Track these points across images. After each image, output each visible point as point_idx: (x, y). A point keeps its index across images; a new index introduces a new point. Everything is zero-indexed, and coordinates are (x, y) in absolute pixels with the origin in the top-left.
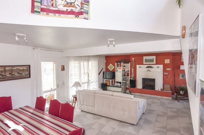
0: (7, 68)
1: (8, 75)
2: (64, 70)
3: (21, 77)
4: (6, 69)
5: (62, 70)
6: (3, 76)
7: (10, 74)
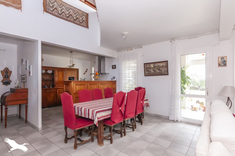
1: (152, 72)
2: (225, 65)
3: (161, 73)
4: (151, 66)
5: (219, 65)
6: (149, 71)
7: (153, 70)
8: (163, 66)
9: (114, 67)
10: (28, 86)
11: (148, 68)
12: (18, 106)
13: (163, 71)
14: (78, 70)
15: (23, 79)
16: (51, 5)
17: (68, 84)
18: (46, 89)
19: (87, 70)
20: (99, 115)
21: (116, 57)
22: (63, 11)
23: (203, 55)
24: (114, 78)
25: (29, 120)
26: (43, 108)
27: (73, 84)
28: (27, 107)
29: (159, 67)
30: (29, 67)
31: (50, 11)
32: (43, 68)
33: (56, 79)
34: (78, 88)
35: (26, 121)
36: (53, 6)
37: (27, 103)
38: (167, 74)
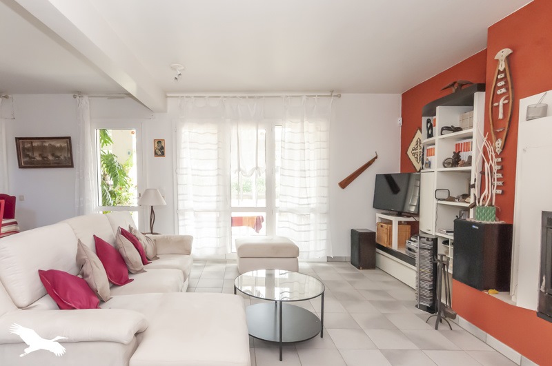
0: (36, 144)
1: (38, 158)
2: (163, 154)
3: (58, 163)
4: (34, 144)
5: (156, 154)
6: (31, 158)
7: (40, 155)
11: (28, 150)
13: (62, 157)
23: (133, 133)
38: (72, 166)
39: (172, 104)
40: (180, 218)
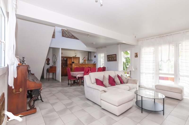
1: (111, 59)
2: (137, 57)
5: (135, 57)
8: (114, 57)
9: (95, 57)
10: (56, 66)
11: (109, 58)
12: (52, 73)
14: (79, 58)
15: (54, 63)
16: (65, 33)
17: (71, 65)
18: (64, 67)
19: (84, 57)
20: (78, 75)
21: (96, 51)
22: (70, 34)
24: (95, 62)
25: (56, 79)
26: (61, 76)
27: (73, 65)
28: (56, 74)
29: (113, 57)
30: (57, 58)
31: (65, 36)
32: (62, 57)
33: (68, 63)
34: (76, 66)
35: (56, 80)
36: (65, 34)
37: (56, 72)
38: (116, 61)
39: (140, 43)
40: (141, 75)
